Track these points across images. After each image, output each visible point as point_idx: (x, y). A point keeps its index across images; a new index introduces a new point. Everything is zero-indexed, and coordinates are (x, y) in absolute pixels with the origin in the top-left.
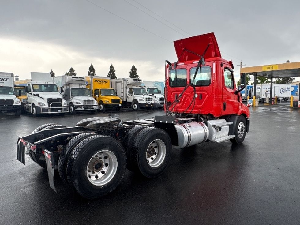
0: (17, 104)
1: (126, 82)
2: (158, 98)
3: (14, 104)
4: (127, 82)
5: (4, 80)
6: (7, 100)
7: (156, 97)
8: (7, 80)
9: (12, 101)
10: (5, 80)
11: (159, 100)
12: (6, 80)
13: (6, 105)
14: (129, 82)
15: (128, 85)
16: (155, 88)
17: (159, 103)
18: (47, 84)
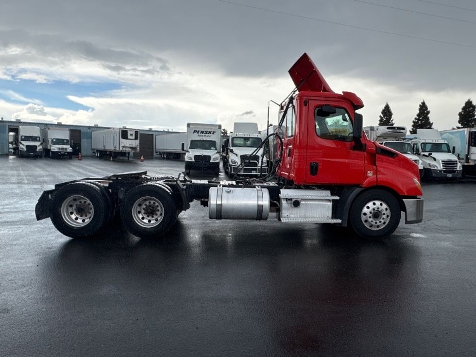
0: (215, 160)
1: (374, 132)
2: (439, 161)
3: (211, 161)
4: (377, 132)
7: (435, 159)
8: (214, 132)
9: (209, 157)
11: (441, 165)
13: (203, 162)
14: (379, 133)
15: (378, 137)
16: (442, 142)
17: (441, 171)
18: (248, 136)
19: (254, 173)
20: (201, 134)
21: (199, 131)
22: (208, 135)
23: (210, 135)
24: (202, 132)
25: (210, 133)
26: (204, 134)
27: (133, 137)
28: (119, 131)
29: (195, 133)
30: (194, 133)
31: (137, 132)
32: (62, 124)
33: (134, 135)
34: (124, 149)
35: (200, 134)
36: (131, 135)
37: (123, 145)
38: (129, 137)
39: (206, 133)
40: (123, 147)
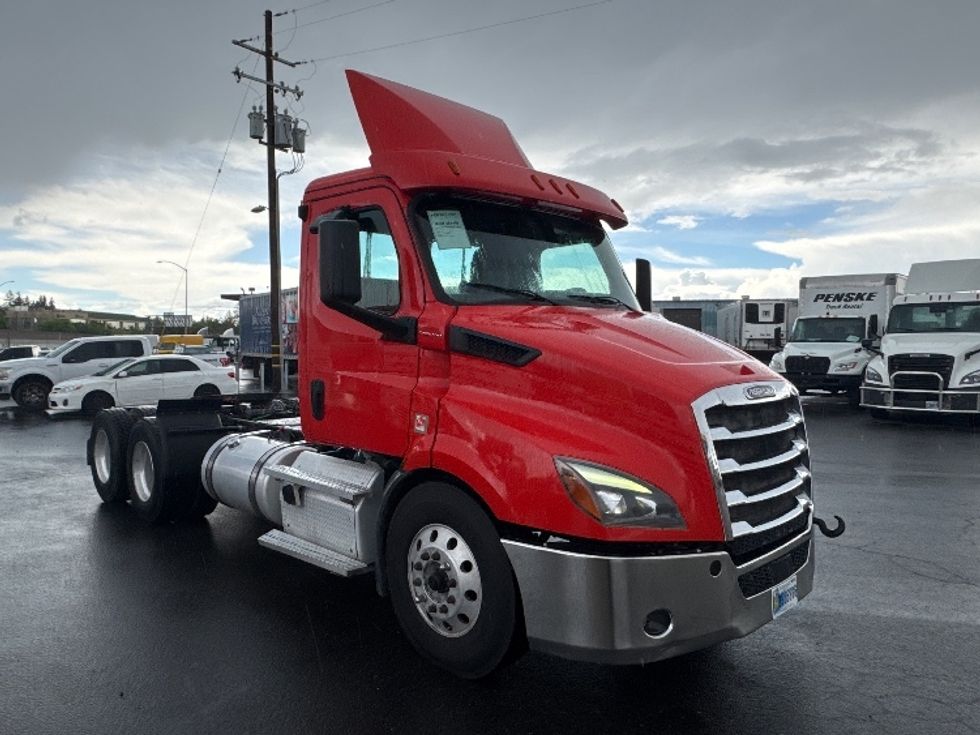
0: (843, 370)
3: (831, 371)
5: (862, 299)
6: (811, 357)
8: (871, 295)
9: (826, 362)
10: (865, 297)
12: (869, 299)
13: (806, 373)
18: (944, 300)
19: (932, 408)
20: (836, 304)
21: (829, 296)
22: (852, 303)
23: (859, 302)
24: (838, 298)
25: (860, 297)
26: (843, 303)
27: (771, 318)
28: (742, 306)
29: (820, 301)
30: (816, 301)
31: (783, 305)
32: (682, 299)
33: (772, 313)
34: (751, 344)
35: (832, 304)
36: (766, 313)
37: (748, 337)
38: (761, 318)
39: (849, 297)
40: (749, 340)
